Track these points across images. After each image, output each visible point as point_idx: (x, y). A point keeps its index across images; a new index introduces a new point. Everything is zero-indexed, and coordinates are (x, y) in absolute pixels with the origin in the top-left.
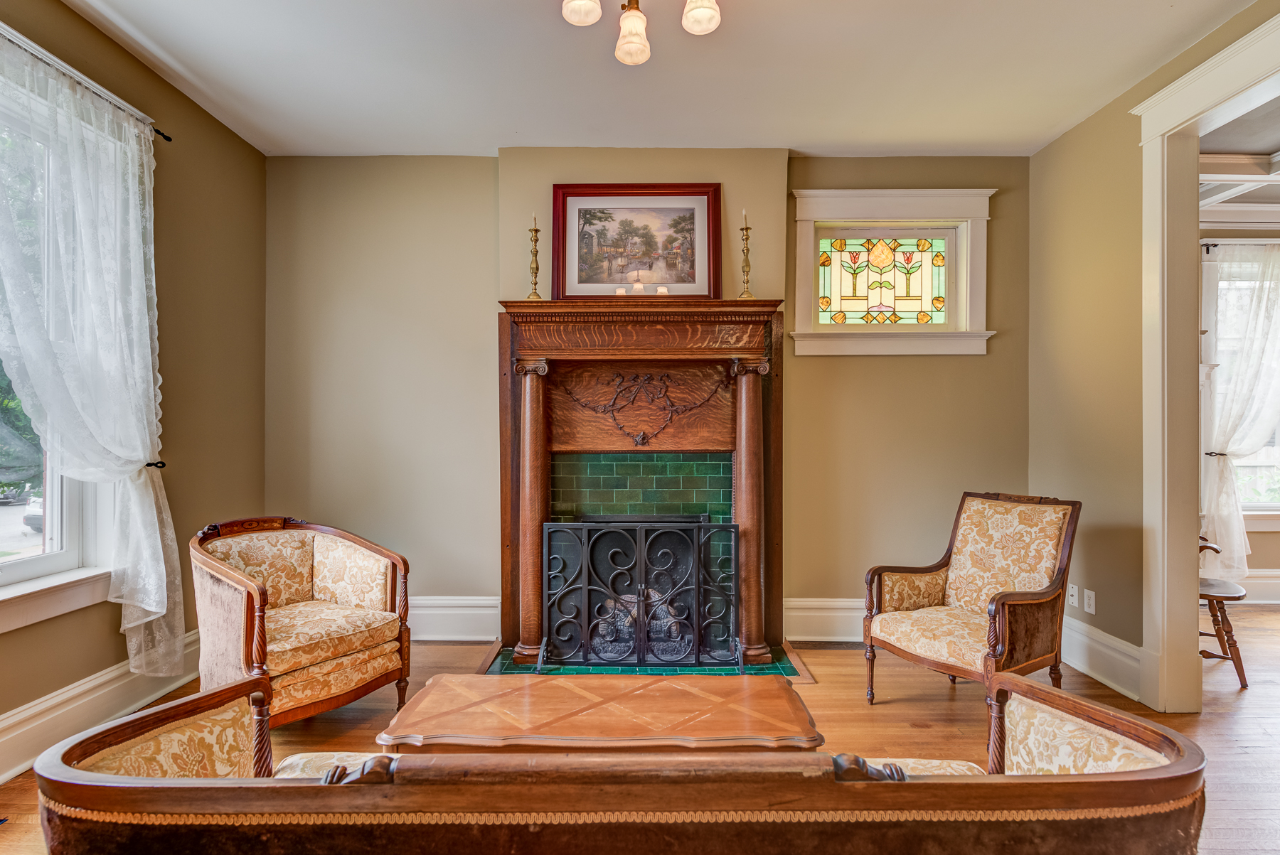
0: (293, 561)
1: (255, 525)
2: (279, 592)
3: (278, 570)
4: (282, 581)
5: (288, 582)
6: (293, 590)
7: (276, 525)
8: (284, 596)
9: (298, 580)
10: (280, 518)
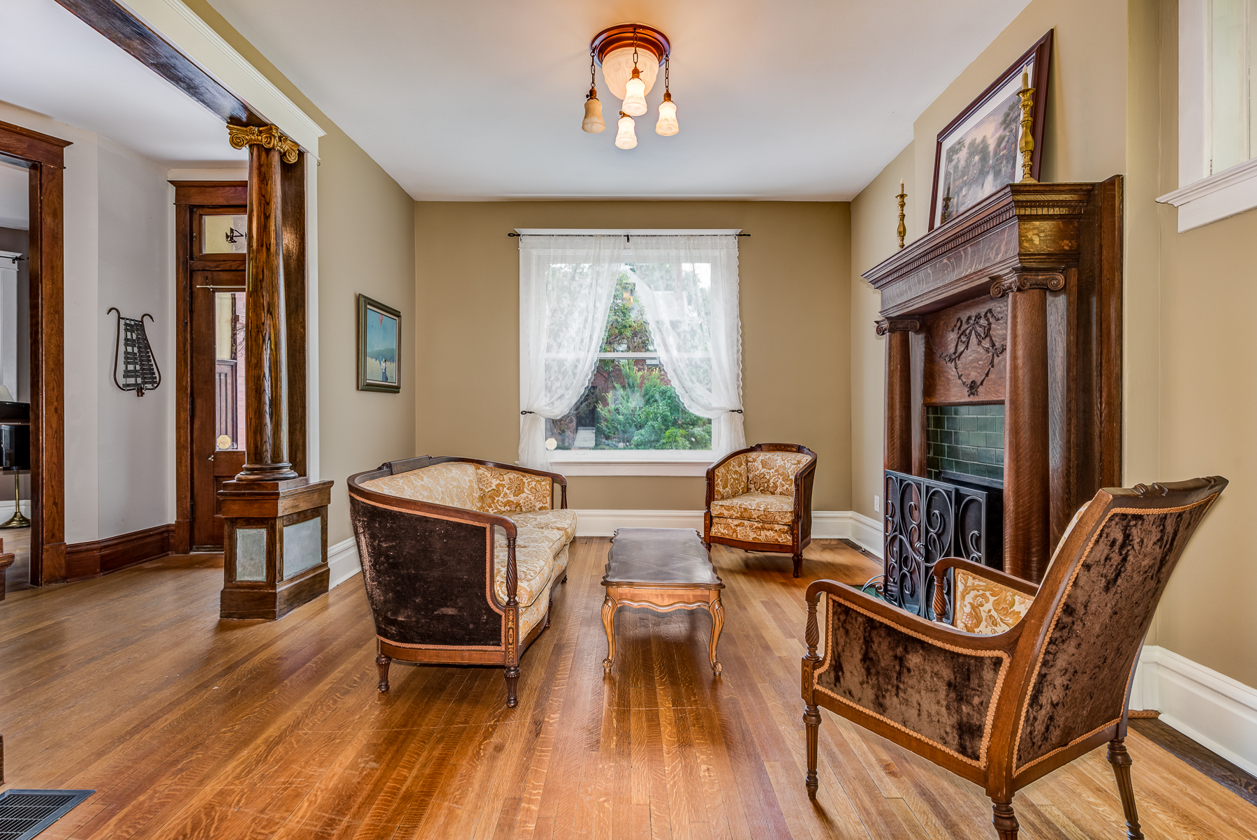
0: (789, 471)
1: (783, 447)
2: (777, 487)
3: (779, 474)
4: (779, 481)
5: (783, 482)
6: (785, 488)
7: (794, 449)
8: (779, 490)
9: (789, 483)
10: (797, 445)
